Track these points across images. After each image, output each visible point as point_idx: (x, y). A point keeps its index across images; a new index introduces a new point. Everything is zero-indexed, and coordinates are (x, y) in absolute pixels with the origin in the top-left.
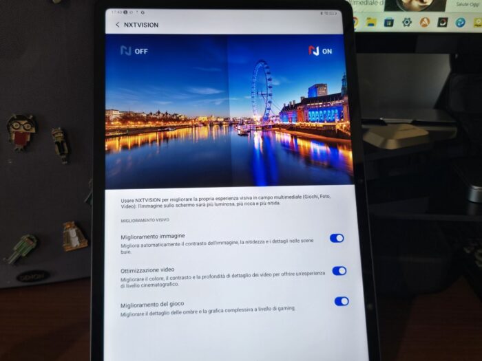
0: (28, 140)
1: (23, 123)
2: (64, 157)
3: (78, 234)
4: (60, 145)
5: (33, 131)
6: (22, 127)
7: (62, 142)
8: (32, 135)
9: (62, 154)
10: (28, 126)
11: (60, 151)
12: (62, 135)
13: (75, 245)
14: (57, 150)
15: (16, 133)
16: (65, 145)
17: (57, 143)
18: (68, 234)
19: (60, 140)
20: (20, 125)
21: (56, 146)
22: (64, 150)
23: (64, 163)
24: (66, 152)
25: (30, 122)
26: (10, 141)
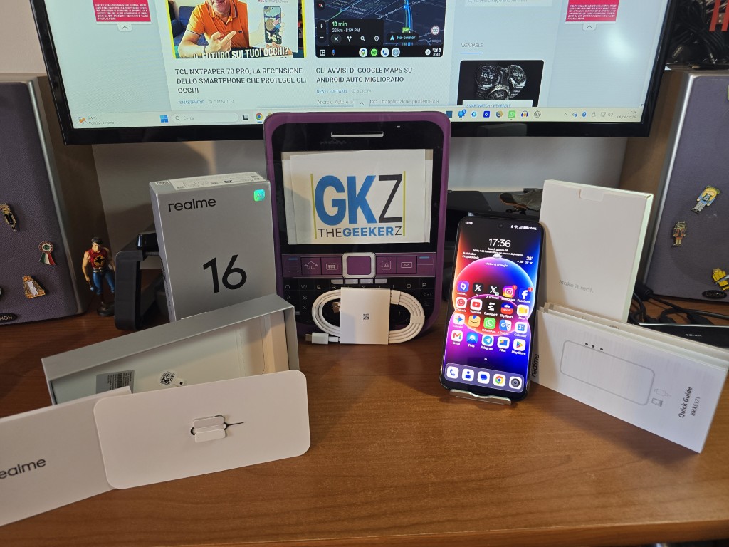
3: (35, 286)
11: (9, 221)
13: (34, 294)
14: (7, 221)
18: (27, 285)
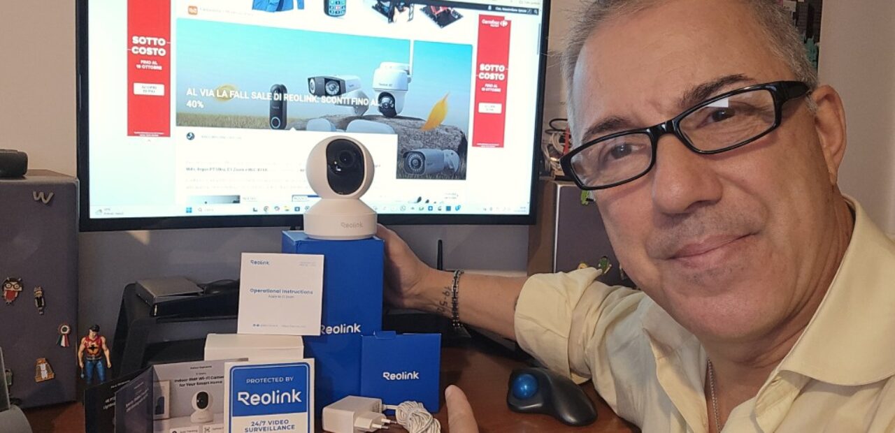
0: (16, 296)
1: (13, 283)
2: (41, 308)
3: (47, 368)
4: (39, 300)
5: (20, 289)
6: (13, 287)
7: (41, 298)
8: (19, 292)
9: (39, 307)
10: (17, 286)
11: (39, 304)
12: (40, 292)
13: (43, 377)
14: (37, 304)
15: (8, 291)
16: (43, 300)
17: (37, 298)
18: (40, 367)
19: (39, 296)
20: (12, 285)
21: (36, 300)
22: (41, 303)
23: (41, 313)
24: (43, 304)
25: (19, 283)
26: (3, 296)
